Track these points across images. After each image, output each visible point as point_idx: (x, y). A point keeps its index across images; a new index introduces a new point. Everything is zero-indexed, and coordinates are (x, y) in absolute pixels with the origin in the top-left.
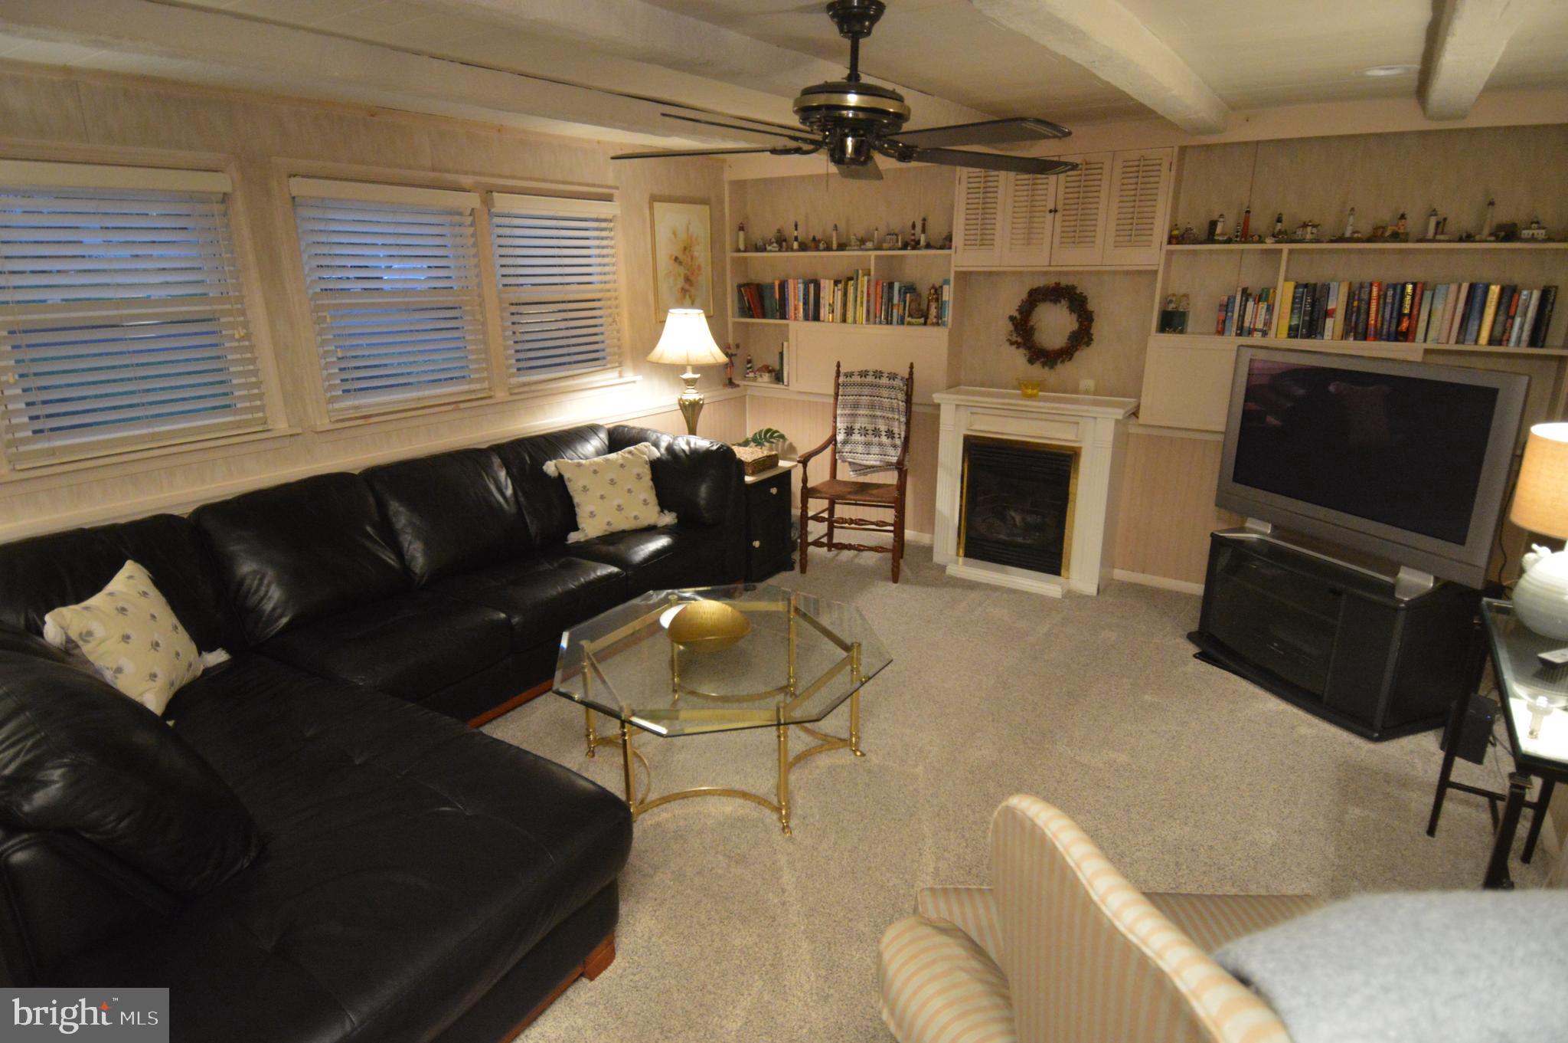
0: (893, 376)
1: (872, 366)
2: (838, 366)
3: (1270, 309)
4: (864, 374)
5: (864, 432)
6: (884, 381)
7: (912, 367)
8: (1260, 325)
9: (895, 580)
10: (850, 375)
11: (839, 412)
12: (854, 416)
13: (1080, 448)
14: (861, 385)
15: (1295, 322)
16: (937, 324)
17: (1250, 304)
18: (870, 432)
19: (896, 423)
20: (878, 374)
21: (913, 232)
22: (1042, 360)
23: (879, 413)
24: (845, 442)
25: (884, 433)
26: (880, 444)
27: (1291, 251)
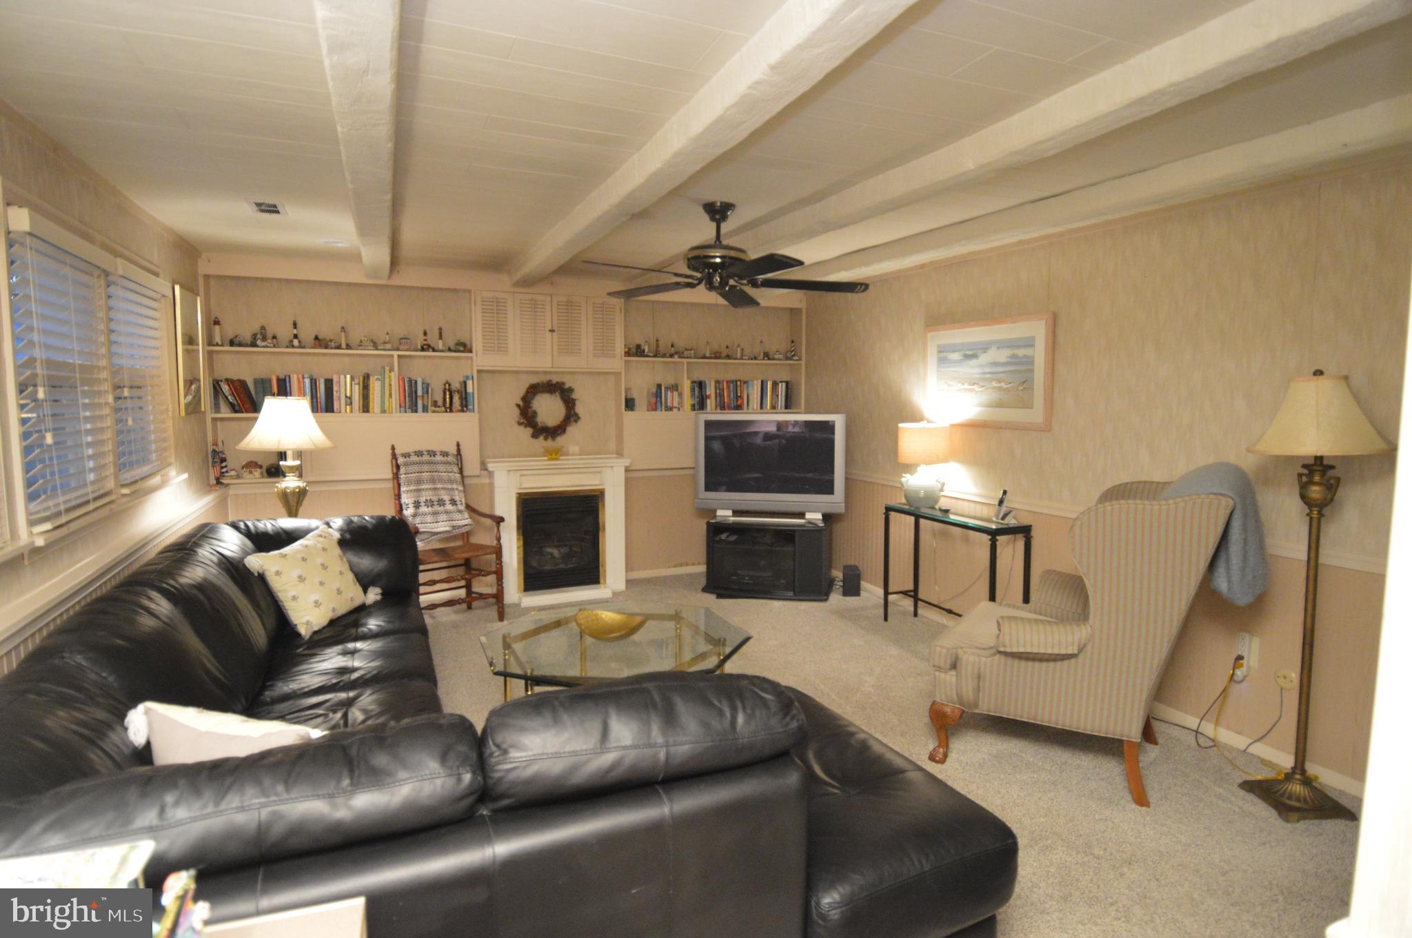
0: (445, 454)
1: (424, 447)
2: (393, 448)
3: (680, 395)
4: (419, 453)
5: (430, 503)
6: (439, 458)
7: (458, 445)
8: (676, 404)
9: (501, 617)
10: (406, 455)
11: (403, 489)
12: (418, 490)
13: (604, 489)
14: (421, 463)
15: (693, 403)
16: (462, 411)
17: (669, 393)
18: (436, 503)
19: (456, 492)
20: (432, 453)
21: (425, 338)
22: (544, 434)
23: (439, 486)
24: (415, 515)
25: (448, 502)
26: (447, 512)
27: (688, 363)
